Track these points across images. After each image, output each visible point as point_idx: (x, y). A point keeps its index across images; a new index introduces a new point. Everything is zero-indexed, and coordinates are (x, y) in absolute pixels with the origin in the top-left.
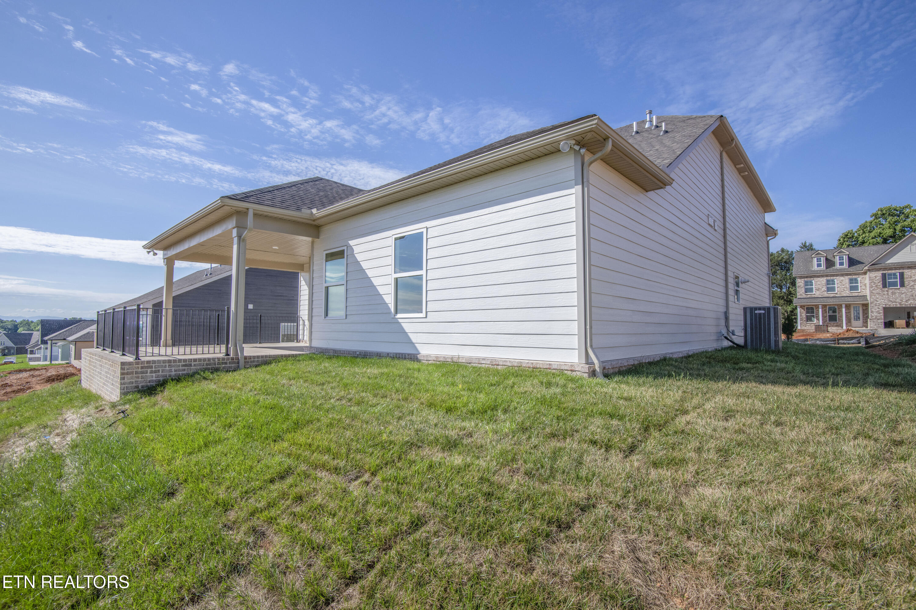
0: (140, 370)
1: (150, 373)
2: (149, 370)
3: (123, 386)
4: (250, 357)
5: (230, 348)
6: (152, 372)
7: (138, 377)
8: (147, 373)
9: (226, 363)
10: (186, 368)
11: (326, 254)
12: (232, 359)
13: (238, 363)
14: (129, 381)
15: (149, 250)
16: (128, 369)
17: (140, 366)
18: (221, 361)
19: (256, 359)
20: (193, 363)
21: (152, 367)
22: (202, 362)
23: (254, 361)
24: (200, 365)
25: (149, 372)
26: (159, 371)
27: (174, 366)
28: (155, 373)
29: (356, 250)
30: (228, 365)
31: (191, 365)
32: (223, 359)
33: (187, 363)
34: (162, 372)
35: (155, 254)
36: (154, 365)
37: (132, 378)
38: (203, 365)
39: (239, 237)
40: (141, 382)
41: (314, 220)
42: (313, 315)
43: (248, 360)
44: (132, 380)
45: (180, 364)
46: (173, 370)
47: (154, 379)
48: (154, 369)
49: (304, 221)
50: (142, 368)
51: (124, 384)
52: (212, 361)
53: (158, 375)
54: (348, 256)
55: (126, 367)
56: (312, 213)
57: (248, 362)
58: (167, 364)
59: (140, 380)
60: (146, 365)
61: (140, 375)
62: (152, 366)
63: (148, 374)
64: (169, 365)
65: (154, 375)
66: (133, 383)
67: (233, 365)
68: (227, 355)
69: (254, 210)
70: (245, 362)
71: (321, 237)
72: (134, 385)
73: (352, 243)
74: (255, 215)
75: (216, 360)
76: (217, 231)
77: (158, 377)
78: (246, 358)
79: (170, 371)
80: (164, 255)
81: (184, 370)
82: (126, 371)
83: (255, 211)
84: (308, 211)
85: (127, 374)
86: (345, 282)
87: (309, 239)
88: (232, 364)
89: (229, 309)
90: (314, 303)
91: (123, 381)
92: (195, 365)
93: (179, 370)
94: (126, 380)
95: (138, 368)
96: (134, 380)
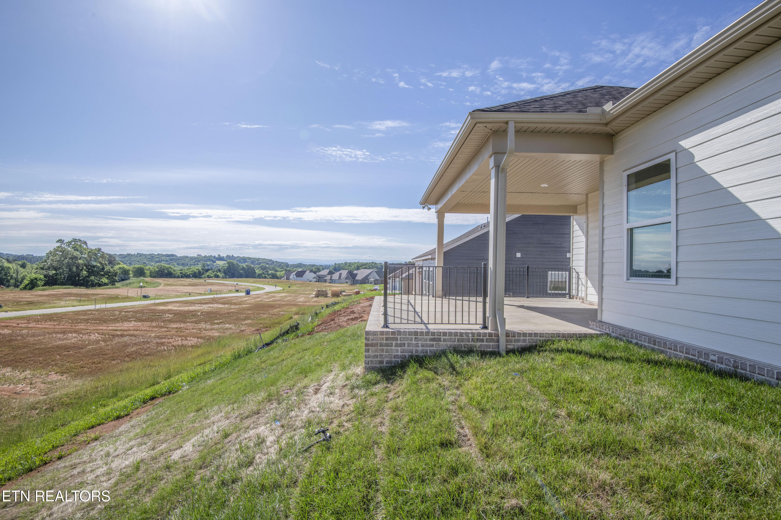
0: (385, 342)
1: (395, 346)
2: (394, 343)
3: (368, 359)
4: (514, 334)
5: (488, 318)
6: (397, 345)
7: (382, 351)
8: (392, 346)
9: (482, 341)
10: (434, 343)
11: (628, 176)
12: (490, 335)
13: (498, 341)
14: (374, 354)
15: (424, 206)
16: (372, 340)
17: (384, 336)
18: (476, 337)
19: (522, 338)
20: (442, 338)
21: (397, 340)
22: (453, 337)
23: (518, 341)
24: (450, 340)
25: (394, 344)
26: (404, 344)
27: (421, 340)
28: (400, 346)
29: (698, 154)
30: (485, 343)
31: (439, 340)
32: (479, 334)
33: (436, 337)
34: (408, 346)
35: (429, 209)
36: (399, 337)
37: (376, 351)
38: (455, 341)
39: (497, 166)
40: (386, 357)
41: (607, 124)
42: (604, 273)
43: (510, 338)
44: (376, 354)
45: (428, 337)
46: (420, 345)
47: (399, 354)
48: (399, 342)
49: (591, 128)
50: (387, 339)
51: (369, 357)
52: (465, 337)
53: (404, 350)
54: (679, 170)
55: (371, 337)
56: (604, 111)
57: (511, 341)
58: (413, 337)
59: (385, 354)
60: (390, 336)
61: (385, 348)
62: (397, 338)
63: (393, 348)
64: (415, 338)
65: (399, 348)
66: (377, 358)
67: (491, 344)
68: (485, 327)
69: (516, 122)
70: (507, 341)
71: (617, 151)
72: (378, 359)
73: (685, 143)
74: (518, 132)
75: (470, 335)
76: (474, 168)
77: (403, 352)
78: (507, 335)
79: (417, 345)
80: (436, 209)
81: (432, 346)
82: (370, 342)
83: (518, 125)
84: (597, 110)
85: (372, 345)
86: (672, 218)
87: (595, 158)
88: (490, 342)
89: (486, 266)
90: (606, 255)
91: (367, 354)
92: (444, 340)
93: (427, 345)
94: (371, 353)
95: (383, 339)
96: (378, 354)
